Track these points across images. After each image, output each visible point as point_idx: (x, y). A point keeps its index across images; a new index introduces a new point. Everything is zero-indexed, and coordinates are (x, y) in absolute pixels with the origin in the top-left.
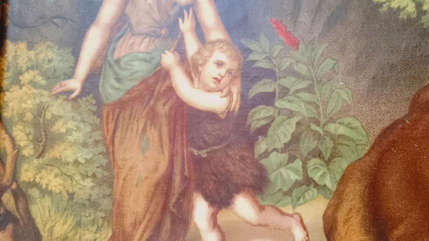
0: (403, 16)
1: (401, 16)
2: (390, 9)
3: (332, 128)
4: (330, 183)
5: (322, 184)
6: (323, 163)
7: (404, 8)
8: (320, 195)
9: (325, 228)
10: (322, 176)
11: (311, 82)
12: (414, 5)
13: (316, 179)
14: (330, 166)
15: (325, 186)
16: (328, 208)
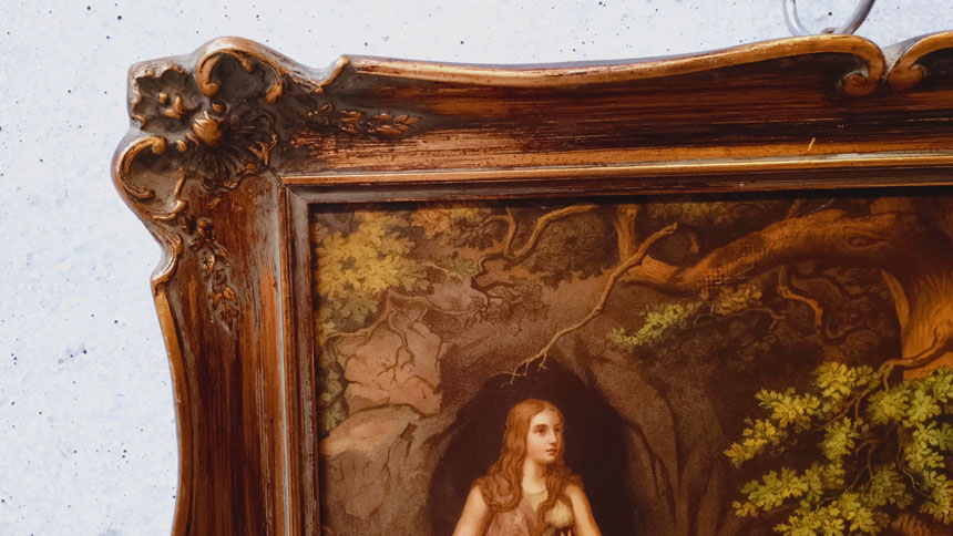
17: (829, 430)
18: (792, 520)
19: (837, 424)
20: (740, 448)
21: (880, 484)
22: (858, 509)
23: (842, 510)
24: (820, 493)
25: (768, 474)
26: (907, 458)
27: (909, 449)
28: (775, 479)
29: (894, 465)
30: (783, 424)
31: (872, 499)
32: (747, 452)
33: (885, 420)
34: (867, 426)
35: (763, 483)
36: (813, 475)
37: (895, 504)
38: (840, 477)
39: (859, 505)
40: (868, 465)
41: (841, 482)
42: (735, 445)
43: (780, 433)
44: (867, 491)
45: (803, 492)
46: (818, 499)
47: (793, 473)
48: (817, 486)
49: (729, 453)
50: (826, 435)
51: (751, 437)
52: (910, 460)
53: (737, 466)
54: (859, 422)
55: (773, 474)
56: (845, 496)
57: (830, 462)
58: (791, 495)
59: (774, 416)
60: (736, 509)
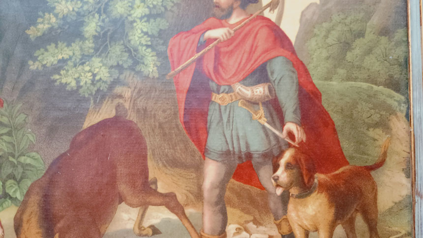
0: (68, 88)
1: (67, 89)
2: (61, 83)
3: (22, 159)
4: (19, 196)
5: (14, 197)
6: (16, 183)
7: (69, 84)
8: (13, 205)
9: (15, 226)
10: (15, 192)
11: (11, 129)
12: (75, 82)
13: (11, 194)
14: (20, 185)
15: (16, 198)
16: (18, 212)
17: (86, 20)
18: (62, 72)
19: (91, 17)
20: (35, 29)
21: (114, 53)
22: (101, 67)
23: (91, 67)
24: (80, 57)
25: (50, 45)
26: (130, 38)
27: (131, 33)
28: (54, 48)
29: (122, 42)
30: (60, 16)
31: (109, 61)
32: (38, 31)
33: (118, 16)
34: (108, 19)
35: (47, 50)
36: (76, 46)
37: (122, 65)
38: (92, 48)
39: (101, 65)
40: (108, 42)
41: (92, 51)
42: (32, 28)
43: (58, 21)
44: (107, 57)
45: (70, 56)
46: (78, 60)
47: (65, 44)
48: (78, 53)
49: (28, 32)
50: (84, 24)
51: (42, 23)
52: (132, 39)
53: (33, 40)
54: (104, 16)
55: (53, 45)
56: (93, 59)
57: (86, 39)
58: (63, 58)
59: (56, 11)
60: (30, 66)
